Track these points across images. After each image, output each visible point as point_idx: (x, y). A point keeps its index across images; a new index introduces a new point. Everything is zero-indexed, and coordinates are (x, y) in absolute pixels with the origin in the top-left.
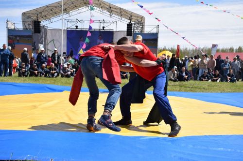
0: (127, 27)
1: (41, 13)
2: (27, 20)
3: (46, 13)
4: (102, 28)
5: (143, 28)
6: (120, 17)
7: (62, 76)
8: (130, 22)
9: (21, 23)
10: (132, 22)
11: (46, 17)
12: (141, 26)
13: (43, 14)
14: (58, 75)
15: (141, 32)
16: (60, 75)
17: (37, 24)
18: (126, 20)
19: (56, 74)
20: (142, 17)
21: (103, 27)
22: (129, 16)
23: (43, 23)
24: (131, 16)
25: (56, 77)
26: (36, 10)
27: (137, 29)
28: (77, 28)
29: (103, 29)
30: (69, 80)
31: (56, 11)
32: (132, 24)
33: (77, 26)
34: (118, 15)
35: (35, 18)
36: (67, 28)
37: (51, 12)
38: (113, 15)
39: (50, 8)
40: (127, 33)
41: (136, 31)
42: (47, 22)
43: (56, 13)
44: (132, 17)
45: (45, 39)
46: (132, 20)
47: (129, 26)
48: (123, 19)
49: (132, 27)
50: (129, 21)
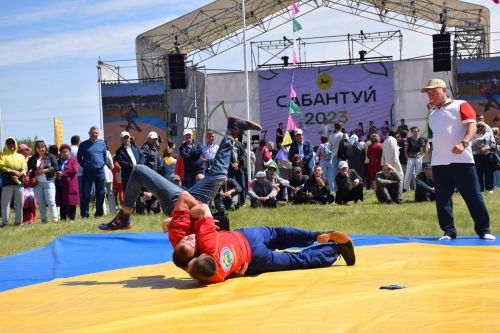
0: (434, 46)
1: (185, 31)
2: (148, 56)
3: (200, 30)
4: (358, 56)
5: (484, 42)
6: (409, 18)
7: (254, 203)
8: (443, 28)
9: (135, 63)
10: (449, 29)
11: (200, 43)
12: (478, 38)
13: (192, 33)
14: (242, 202)
15: (479, 54)
16: (248, 202)
17: (176, 62)
18: (431, 24)
19: (236, 199)
20: (481, 10)
21: (362, 53)
22: (440, 11)
23: (194, 58)
24: (445, 11)
25: (237, 207)
26: (172, 24)
27: (466, 48)
28: (286, 64)
29: (362, 59)
30: (273, 215)
31: (225, 21)
32: (448, 35)
33: (285, 59)
34: (403, 12)
35: (170, 47)
36: (259, 66)
37: (213, 25)
38: (390, 14)
39: (210, 14)
40: (435, 63)
41: (464, 52)
42: (204, 54)
43: (226, 28)
44: (449, 14)
45: (201, 102)
46: (449, 22)
47: (441, 41)
48: (420, 22)
49: (449, 44)
50: (440, 26)
